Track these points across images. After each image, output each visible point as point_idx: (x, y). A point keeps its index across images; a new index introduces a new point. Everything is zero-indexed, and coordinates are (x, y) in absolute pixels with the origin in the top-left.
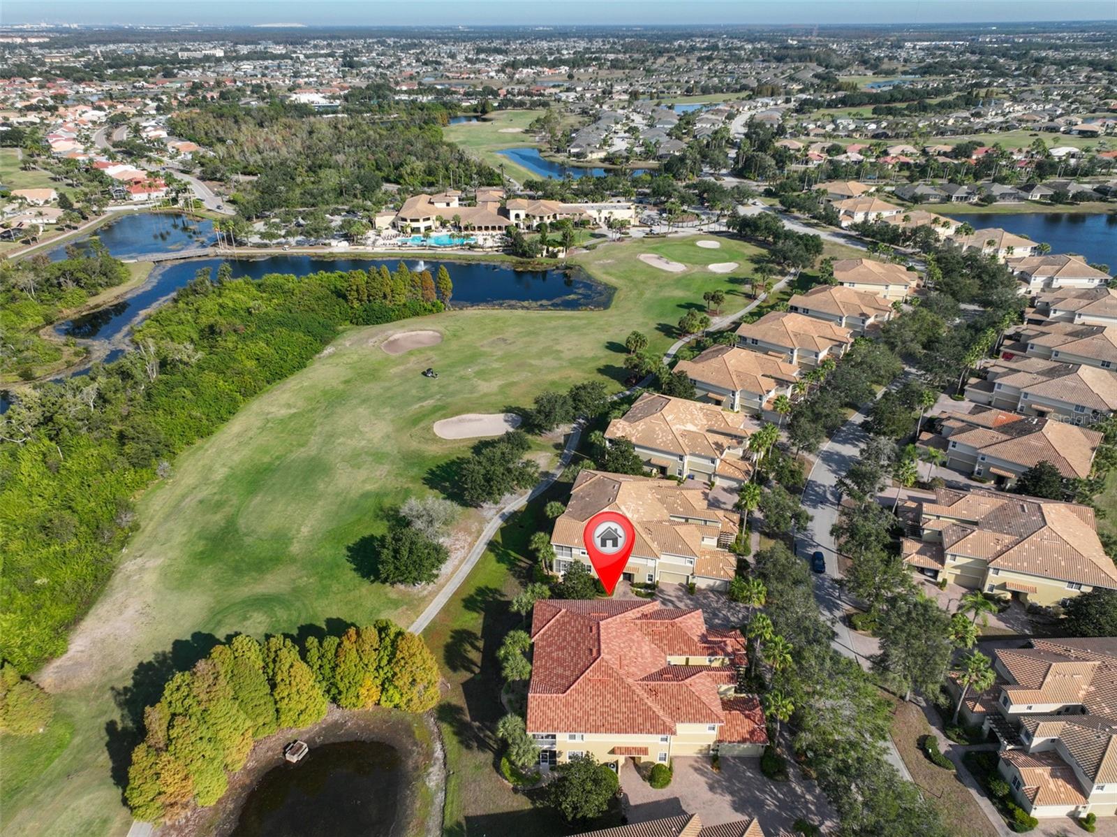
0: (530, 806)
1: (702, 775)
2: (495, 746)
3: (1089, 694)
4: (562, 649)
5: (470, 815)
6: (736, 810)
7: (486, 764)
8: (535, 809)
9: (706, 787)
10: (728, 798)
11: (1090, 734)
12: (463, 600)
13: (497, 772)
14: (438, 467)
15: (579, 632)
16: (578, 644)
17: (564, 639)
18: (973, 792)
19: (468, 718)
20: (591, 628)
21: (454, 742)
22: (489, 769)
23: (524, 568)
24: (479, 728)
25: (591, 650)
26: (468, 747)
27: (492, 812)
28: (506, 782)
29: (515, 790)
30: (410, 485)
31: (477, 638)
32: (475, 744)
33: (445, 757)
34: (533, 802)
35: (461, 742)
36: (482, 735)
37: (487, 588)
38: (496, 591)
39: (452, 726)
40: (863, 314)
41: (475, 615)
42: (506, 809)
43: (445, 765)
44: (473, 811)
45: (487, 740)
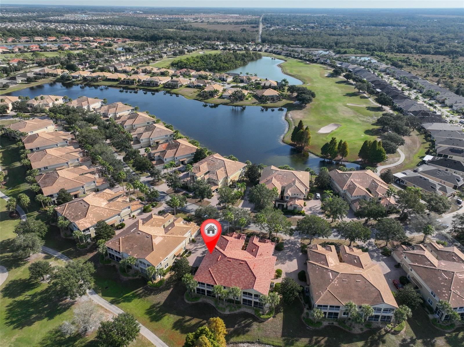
0: (282, 313)
1: (278, 264)
2: (251, 321)
3: (280, 183)
4: (232, 274)
5: (281, 335)
6: (291, 261)
7: (258, 326)
8: (283, 312)
9: (282, 265)
10: (287, 261)
11: (293, 188)
12: (151, 321)
13: (263, 322)
14: (7, 319)
15: (227, 266)
16: (233, 268)
17: (227, 272)
18: (292, 217)
19: (232, 329)
20: (228, 261)
21: (243, 337)
22: (262, 325)
23: (144, 291)
24: (239, 326)
25: (240, 263)
26: (248, 331)
27: (282, 327)
28: (269, 319)
29: (274, 317)
30: (15, 337)
31: (183, 319)
32: (247, 328)
33: (249, 342)
34: (281, 312)
35: (244, 334)
36: (243, 325)
37: (148, 310)
38: (153, 306)
39: (233, 337)
40: (64, 140)
41: (166, 317)
42: (282, 322)
43: (253, 343)
44: (279, 334)
45: (247, 323)
